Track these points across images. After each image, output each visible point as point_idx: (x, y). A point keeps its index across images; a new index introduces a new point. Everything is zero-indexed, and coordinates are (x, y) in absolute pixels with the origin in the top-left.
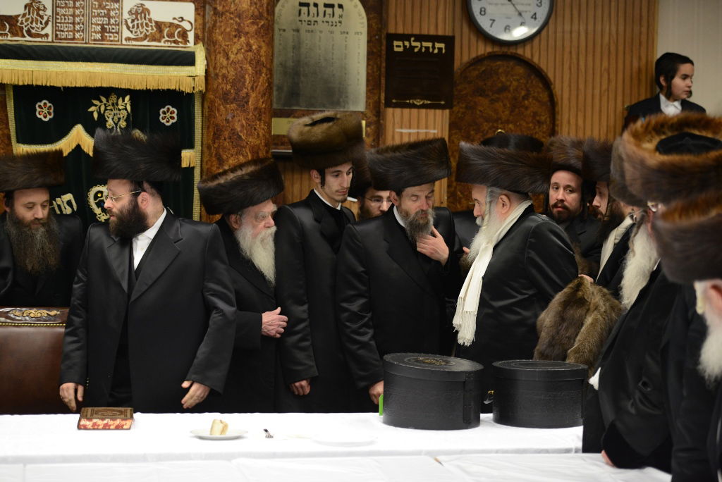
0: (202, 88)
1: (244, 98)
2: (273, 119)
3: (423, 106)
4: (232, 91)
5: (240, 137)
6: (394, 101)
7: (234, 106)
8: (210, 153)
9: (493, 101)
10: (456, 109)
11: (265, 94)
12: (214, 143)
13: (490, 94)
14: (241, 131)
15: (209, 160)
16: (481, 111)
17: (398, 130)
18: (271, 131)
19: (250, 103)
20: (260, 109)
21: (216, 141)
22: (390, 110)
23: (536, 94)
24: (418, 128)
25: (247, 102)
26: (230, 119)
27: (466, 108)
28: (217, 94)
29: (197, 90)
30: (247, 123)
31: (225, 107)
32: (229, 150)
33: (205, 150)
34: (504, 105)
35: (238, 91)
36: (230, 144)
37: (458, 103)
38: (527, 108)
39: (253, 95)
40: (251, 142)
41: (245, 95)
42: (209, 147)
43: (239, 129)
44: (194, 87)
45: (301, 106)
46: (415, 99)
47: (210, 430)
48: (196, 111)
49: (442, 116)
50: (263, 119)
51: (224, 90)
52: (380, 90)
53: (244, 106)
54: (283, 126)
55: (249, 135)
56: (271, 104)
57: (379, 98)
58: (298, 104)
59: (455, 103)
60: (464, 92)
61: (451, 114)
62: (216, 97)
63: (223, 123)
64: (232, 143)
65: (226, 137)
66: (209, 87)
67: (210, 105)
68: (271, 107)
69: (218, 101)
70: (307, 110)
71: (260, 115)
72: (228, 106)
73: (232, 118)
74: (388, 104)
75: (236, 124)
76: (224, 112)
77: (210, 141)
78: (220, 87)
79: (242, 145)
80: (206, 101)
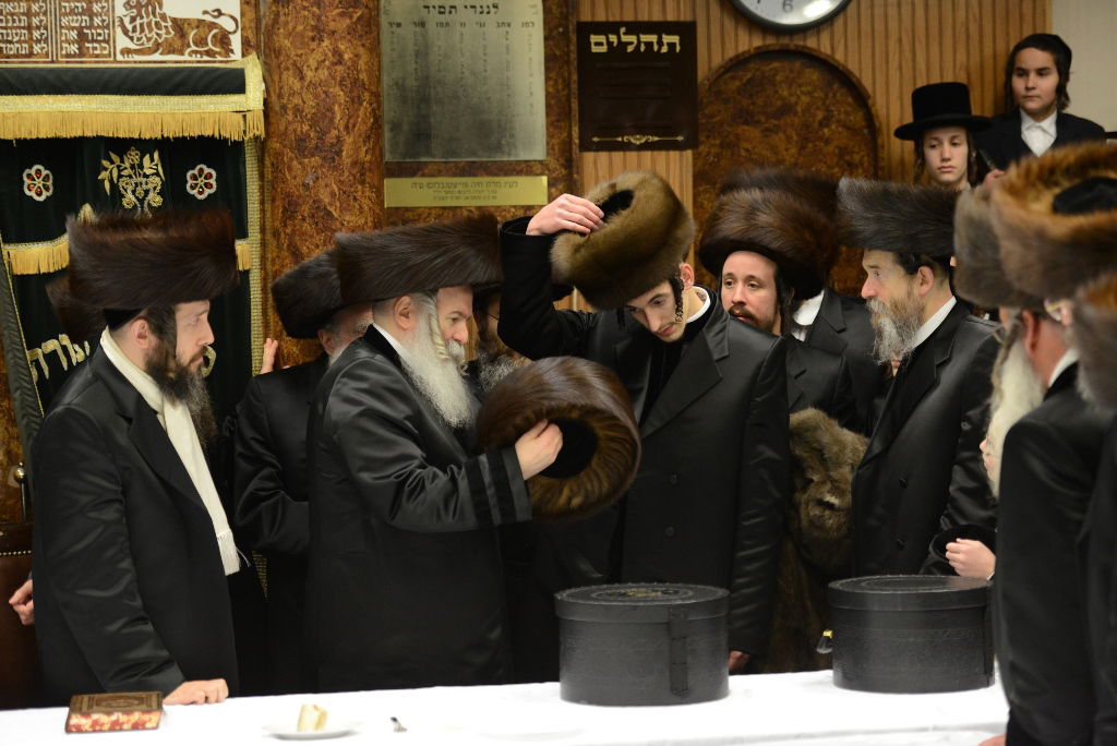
0: (260, 131)
1: (332, 145)
2: (385, 181)
3: (647, 147)
4: (312, 135)
5: (329, 214)
6: (595, 139)
7: (316, 160)
8: (278, 244)
9: (767, 132)
10: (702, 148)
11: (369, 137)
12: (285, 226)
13: (763, 119)
14: (331, 204)
15: (278, 257)
16: (747, 150)
18: (383, 201)
19: (344, 153)
20: (363, 164)
21: (289, 222)
22: (589, 156)
23: (842, 116)
25: (339, 153)
26: (311, 183)
27: (722, 145)
28: (286, 142)
29: (250, 135)
30: (339, 189)
31: (301, 163)
32: (312, 236)
33: (269, 236)
34: (789, 138)
35: (322, 135)
36: (313, 226)
37: (708, 137)
38: (827, 141)
39: (349, 140)
40: (348, 222)
41: (335, 141)
42: (276, 234)
43: (327, 201)
44: (245, 132)
45: (434, 156)
46: (632, 134)
47: (296, 723)
48: (248, 173)
49: (681, 162)
50: (368, 180)
51: (299, 132)
52: (570, 121)
53: (334, 161)
54: (404, 193)
55: (346, 210)
56: (382, 155)
57: (570, 136)
58: (428, 153)
59: (702, 138)
60: (717, 119)
61: (695, 158)
62: (285, 146)
63: (298, 191)
64: (317, 224)
65: (306, 215)
66: (272, 129)
67: (275, 161)
68: (382, 159)
69: (288, 153)
70: (445, 162)
71: (362, 175)
72: (306, 160)
73: (314, 182)
74: (586, 146)
75: (322, 191)
76: (299, 172)
77: (277, 223)
78: (290, 128)
79: (334, 227)
80: (266, 155)
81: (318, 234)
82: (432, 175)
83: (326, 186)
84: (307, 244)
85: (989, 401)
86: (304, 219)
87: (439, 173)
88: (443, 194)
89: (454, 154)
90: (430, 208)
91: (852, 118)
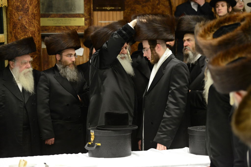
0: (6, 4)
1: (26, 9)
2: (41, 19)
3: (111, 10)
4: (21, 6)
5: (25, 27)
6: (97, 8)
7: (22, 13)
8: (11, 35)
9: (143, 7)
10: (126, 11)
11: (36, 7)
12: (13, 30)
13: (142, 3)
14: (26, 25)
15: (11, 39)
16: (138, 11)
17: (100, 22)
18: (40, 24)
19: (29, 11)
20: (35, 14)
21: (14, 29)
22: (95, 13)
23: (163, 3)
24: (109, 20)
25: (28, 11)
26: (20, 19)
27: (131, 10)
28: (13, 8)
29: (3, 6)
30: (28, 21)
31: (17, 13)
32: (21, 33)
33: (9, 34)
34: (149, 8)
35: (23, 6)
36: (21, 31)
37: (127, 8)
38: (159, 9)
39: (31, 7)
40: (31, 30)
41: (27, 7)
42: (11, 33)
43: (25, 24)
44: (2, 5)
46: (107, 7)
47: (18, 165)
48: (4, 16)
49: (120, 14)
50: (36, 18)
51: (17, 5)
52: (90, 3)
53: (27, 13)
54: (46, 22)
55: (30, 26)
56: (40, 11)
57: (90, 7)
58: (52, 11)
59: (126, 8)
60: (129, 3)
61: (124, 13)
62: (13, 9)
63: (17, 21)
64: (22, 30)
65: (19, 27)
66: (9, 4)
67: (10, 13)
68: (40, 13)
69: (14, 11)
70: (57, 14)
71: (34, 17)
72: (19, 13)
73: (21, 19)
74: (95, 10)
75: (23, 21)
76: (17, 16)
77: (11, 30)
78: (15, 4)
79: (27, 31)
80: (8, 11)
81: (22, 33)
82: (53, 17)
83: (25, 20)
84: (19, 35)
85: (204, 79)
86: (18, 29)
87: (55, 17)
88: (56, 22)
89: (59, 11)
90: (53, 26)
91: (165, 3)
